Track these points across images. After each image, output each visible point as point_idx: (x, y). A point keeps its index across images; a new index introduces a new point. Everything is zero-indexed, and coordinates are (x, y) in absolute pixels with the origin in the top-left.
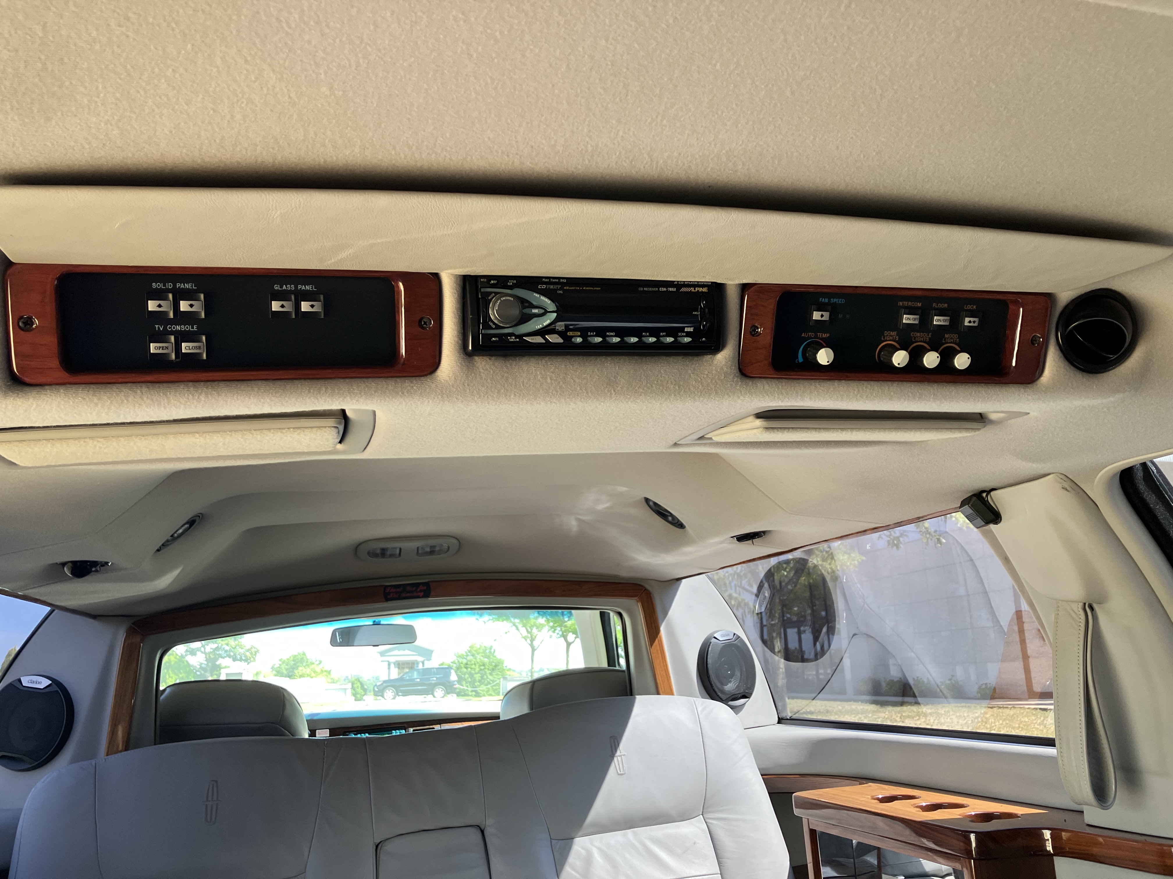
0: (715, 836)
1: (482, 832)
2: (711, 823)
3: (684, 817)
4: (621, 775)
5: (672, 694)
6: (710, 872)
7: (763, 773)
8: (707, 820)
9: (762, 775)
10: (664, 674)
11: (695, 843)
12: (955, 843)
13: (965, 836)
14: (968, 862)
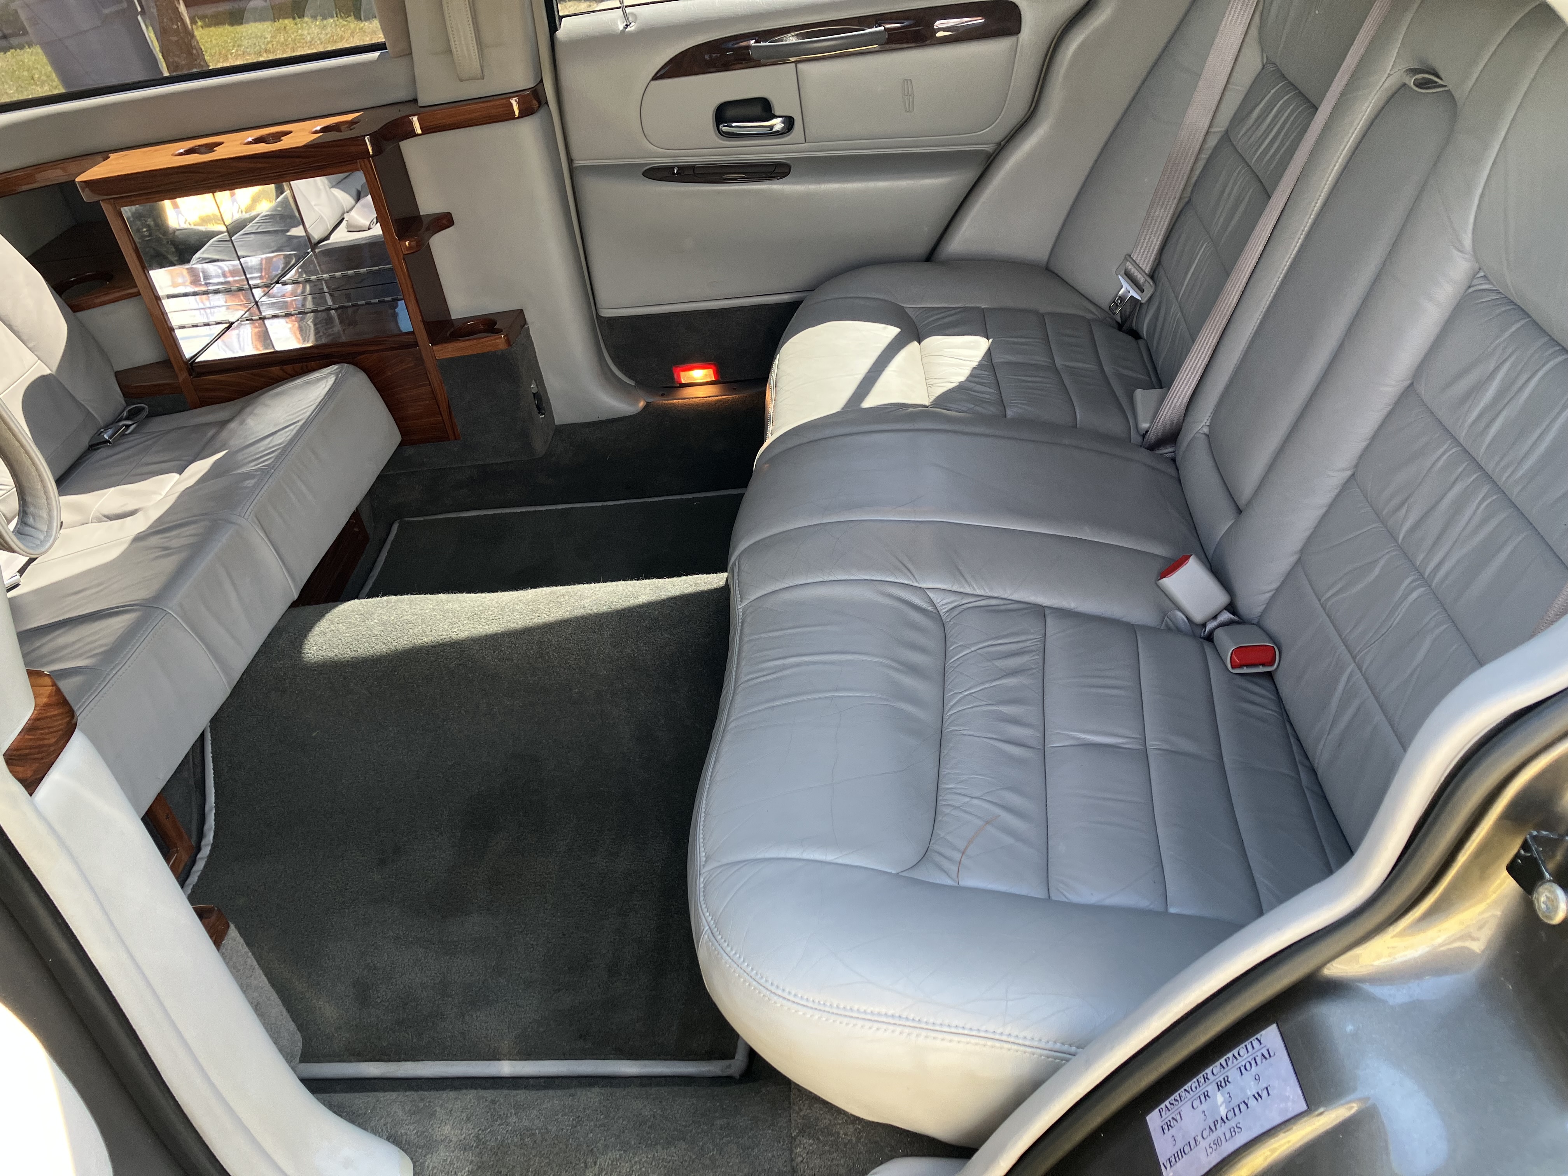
12: (353, 149)
13: (360, 140)
14: (366, 160)
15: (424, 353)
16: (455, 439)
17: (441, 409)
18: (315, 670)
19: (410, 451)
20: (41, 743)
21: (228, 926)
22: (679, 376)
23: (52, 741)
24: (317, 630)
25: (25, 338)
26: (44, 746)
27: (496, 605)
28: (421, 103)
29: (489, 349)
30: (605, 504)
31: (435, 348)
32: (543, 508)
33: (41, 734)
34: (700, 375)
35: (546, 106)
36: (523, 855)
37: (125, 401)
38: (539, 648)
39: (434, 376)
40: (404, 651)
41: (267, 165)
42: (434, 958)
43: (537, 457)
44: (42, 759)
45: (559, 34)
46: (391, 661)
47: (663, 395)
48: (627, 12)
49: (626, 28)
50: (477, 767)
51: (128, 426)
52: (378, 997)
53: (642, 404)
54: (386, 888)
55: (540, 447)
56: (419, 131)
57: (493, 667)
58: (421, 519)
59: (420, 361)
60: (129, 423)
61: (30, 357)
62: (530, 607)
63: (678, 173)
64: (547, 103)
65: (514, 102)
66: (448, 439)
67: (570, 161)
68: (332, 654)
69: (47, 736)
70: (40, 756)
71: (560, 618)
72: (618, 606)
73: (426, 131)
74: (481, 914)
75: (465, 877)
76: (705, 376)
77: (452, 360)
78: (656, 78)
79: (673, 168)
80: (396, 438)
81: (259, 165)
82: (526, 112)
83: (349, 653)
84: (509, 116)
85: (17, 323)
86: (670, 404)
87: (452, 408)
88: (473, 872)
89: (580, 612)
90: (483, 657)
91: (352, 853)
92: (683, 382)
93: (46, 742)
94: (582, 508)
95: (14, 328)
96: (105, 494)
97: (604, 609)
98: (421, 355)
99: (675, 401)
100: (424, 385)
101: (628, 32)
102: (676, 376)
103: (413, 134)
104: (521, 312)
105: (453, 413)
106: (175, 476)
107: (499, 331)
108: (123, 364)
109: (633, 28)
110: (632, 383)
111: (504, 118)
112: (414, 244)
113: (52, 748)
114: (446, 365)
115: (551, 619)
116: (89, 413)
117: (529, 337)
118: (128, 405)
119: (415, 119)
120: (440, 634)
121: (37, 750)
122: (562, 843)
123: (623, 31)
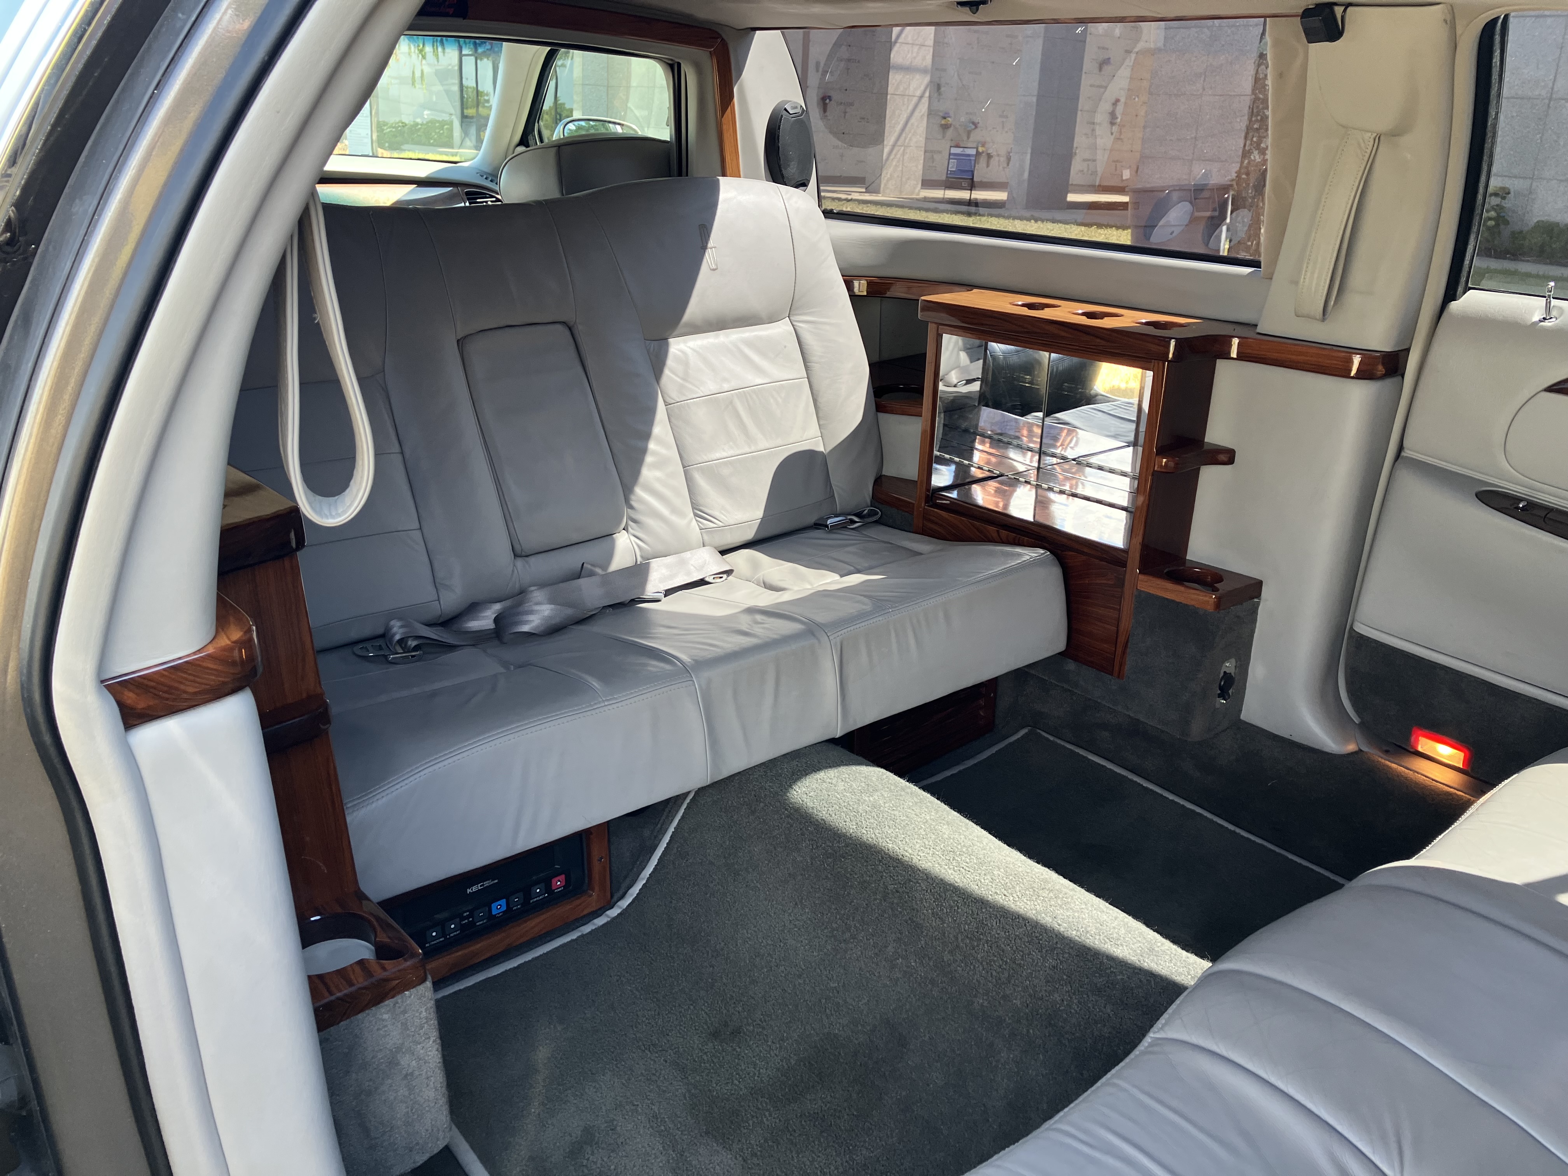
0: (802, 340)
1: (570, 329)
2: (799, 326)
3: (772, 319)
4: (714, 270)
5: (740, 177)
6: (798, 376)
7: (844, 274)
8: (794, 323)
9: (843, 276)
10: (734, 151)
11: (785, 347)
12: (1153, 348)
13: (1166, 341)
14: (1161, 363)
15: (1127, 577)
16: (1119, 677)
17: (1119, 640)
18: (786, 809)
19: (1071, 666)
20: (176, 685)
21: (424, 980)
22: (1417, 741)
23: (191, 690)
24: (822, 775)
25: (821, 415)
26: (177, 689)
27: (981, 856)
28: (1259, 329)
29: (1193, 603)
30: (1238, 830)
31: (1141, 577)
32: (1171, 797)
33: (182, 677)
34: (1445, 752)
35: (1400, 378)
36: (822, 1132)
37: (871, 502)
38: (976, 928)
39: (1128, 605)
40: (865, 843)
41: (1070, 336)
42: (661, 1164)
43: (1189, 740)
44: (167, 699)
45: (1455, 306)
46: (847, 846)
47: (1387, 752)
48: (1552, 304)
49: (1540, 321)
50: (851, 1007)
51: (854, 522)
52: (588, 1159)
53: (1351, 747)
54: (694, 1061)
55: (1197, 729)
56: (1234, 355)
57: (923, 917)
58: (1051, 738)
59: (1121, 583)
60: (856, 519)
61: (813, 429)
62: (1007, 881)
63: (1523, 509)
64: (1403, 376)
65: (1357, 360)
66: (1111, 674)
67: (1401, 448)
68: (810, 804)
69: (187, 683)
70: (166, 696)
71: (1022, 911)
72: (1088, 941)
73: (1241, 357)
74: (736, 1158)
75: (759, 1109)
76: (1450, 757)
77: (1150, 596)
78: (1551, 389)
79: (1521, 500)
80: (1060, 645)
81: (1063, 334)
82: (1364, 374)
83: (824, 812)
84: (1343, 372)
85: (822, 400)
86: (1385, 765)
87: (1129, 644)
88: (768, 1110)
89: (1046, 919)
90: (921, 900)
91: (704, 1005)
92: (1420, 749)
93: (182, 687)
94: (1212, 821)
95: (818, 404)
96: (782, 565)
97: (1073, 934)
98: (1124, 576)
99: (1394, 766)
100: (1114, 609)
101: (1542, 326)
102: (1413, 739)
103: (1226, 356)
104: (1259, 584)
105: (1128, 650)
106: (836, 577)
107: (1215, 590)
108: (889, 471)
109: (1550, 324)
110: (1357, 720)
111: (1335, 373)
112: (1172, 464)
113: (185, 696)
114: (1145, 600)
115: (1013, 906)
116: (833, 496)
117: (1254, 611)
118: (871, 506)
119: (1235, 342)
120: (906, 848)
121: (166, 689)
122: (864, 1152)
123: (1535, 324)
